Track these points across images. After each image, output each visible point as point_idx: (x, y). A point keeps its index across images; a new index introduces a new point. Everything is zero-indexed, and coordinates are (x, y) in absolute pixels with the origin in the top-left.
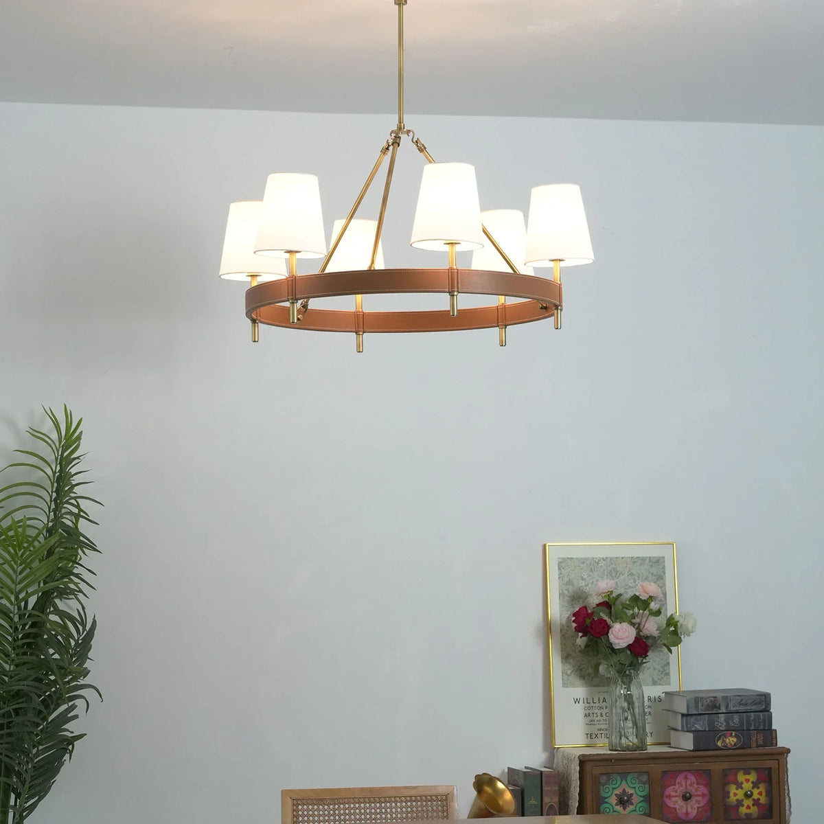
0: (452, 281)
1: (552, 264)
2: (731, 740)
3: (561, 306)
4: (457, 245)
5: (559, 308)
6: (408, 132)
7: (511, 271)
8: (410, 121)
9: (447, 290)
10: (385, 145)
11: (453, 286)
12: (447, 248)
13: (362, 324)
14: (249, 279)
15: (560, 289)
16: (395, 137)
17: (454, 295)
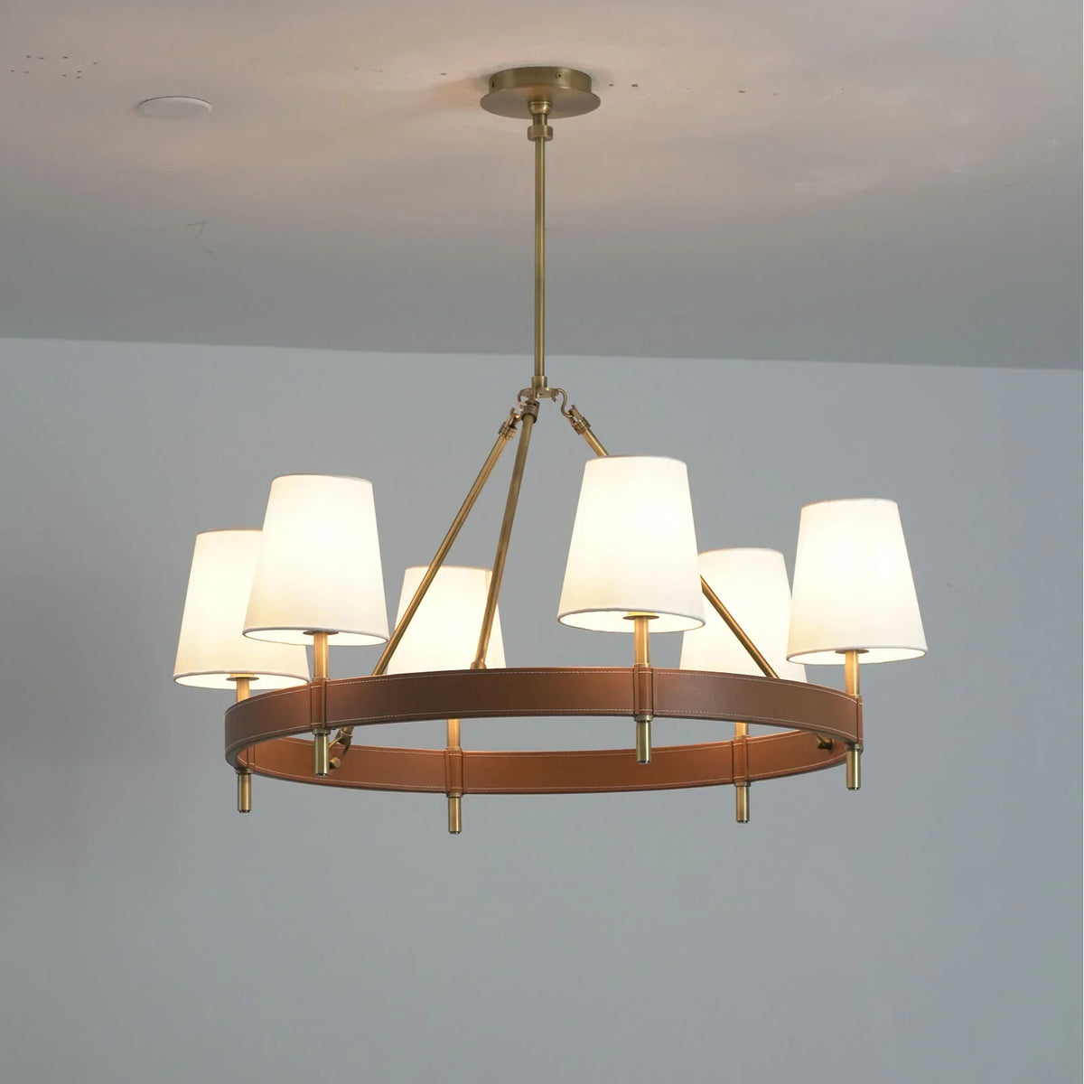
0: (641, 693)
1: (841, 659)
3: (861, 744)
4: (650, 621)
5: (857, 746)
6: (554, 393)
7: (762, 674)
8: (558, 370)
9: (631, 711)
10: (507, 418)
11: (642, 705)
12: (630, 627)
13: (459, 776)
14: (233, 685)
15: (858, 708)
16: (528, 403)
17: (644, 722)
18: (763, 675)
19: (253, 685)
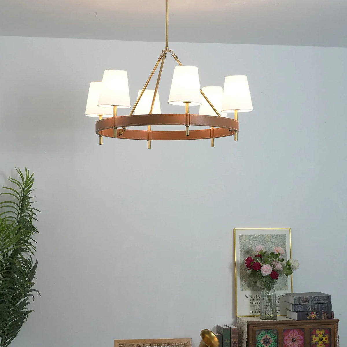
0: (187, 120)
1: (234, 111)
2: (314, 316)
3: (238, 131)
4: (189, 103)
5: (237, 131)
6: (170, 51)
8: (171, 46)
9: (185, 124)
10: (159, 57)
11: (187, 123)
12: (185, 105)
13: (150, 137)
14: (98, 116)
15: (237, 123)
16: (164, 53)
17: (187, 126)
18: (218, 116)
19: (103, 116)
